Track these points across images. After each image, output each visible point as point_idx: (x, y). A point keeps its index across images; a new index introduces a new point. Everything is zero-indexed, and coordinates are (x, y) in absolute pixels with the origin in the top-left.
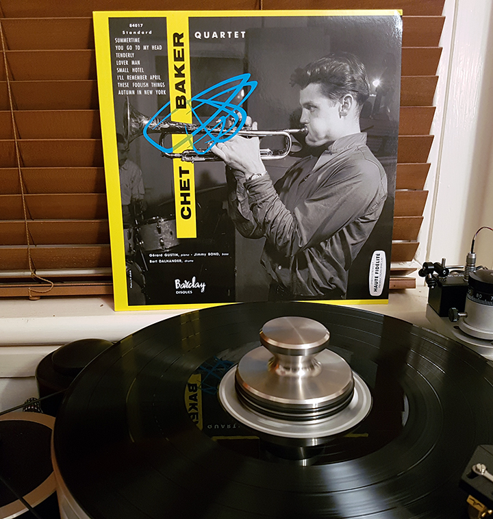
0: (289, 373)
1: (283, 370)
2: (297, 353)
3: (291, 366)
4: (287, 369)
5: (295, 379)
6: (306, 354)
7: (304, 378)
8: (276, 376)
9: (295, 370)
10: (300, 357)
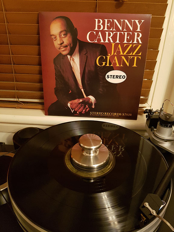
0: (88, 155)
1: (85, 153)
2: (90, 149)
3: (88, 152)
4: (87, 153)
5: (90, 157)
6: (94, 150)
7: (93, 156)
8: (83, 155)
9: (90, 154)
10: (92, 151)
